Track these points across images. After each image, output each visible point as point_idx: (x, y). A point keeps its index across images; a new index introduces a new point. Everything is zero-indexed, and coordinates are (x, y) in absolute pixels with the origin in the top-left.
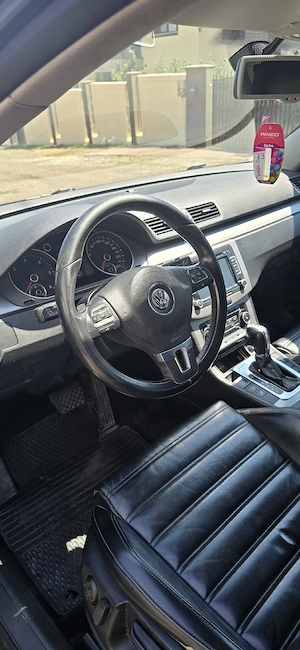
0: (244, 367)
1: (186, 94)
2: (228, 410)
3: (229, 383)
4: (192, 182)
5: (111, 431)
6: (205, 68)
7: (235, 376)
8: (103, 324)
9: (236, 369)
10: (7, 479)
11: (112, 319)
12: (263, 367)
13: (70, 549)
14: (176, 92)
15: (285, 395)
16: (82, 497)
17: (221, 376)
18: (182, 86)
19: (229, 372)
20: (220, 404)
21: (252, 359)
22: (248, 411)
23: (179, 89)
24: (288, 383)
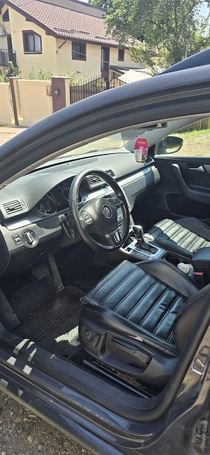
0: (132, 245)
1: (52, 94)
2: (130, 263)
3: (127, 252)
4: (97, 160)
5: (61, 290)
6: (64, 79)
7: (129, 249)
8: (89, 221)
9: (129, 246)
10: (15, 315)
11: (91, 219)
12: (141, 245)
13: (58, 341)
14: (46, 93)
15: (152, 255)
16: (56, 319)
17: (123, 250)
18: (49, 89)
19: (126, 248)
20: (125, 261)
21: (135, 241)
22: (138, 263)
23: (47, 91)
24: (153, 251)
